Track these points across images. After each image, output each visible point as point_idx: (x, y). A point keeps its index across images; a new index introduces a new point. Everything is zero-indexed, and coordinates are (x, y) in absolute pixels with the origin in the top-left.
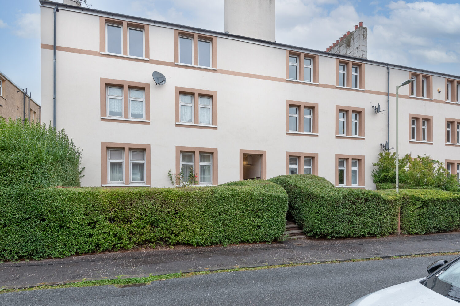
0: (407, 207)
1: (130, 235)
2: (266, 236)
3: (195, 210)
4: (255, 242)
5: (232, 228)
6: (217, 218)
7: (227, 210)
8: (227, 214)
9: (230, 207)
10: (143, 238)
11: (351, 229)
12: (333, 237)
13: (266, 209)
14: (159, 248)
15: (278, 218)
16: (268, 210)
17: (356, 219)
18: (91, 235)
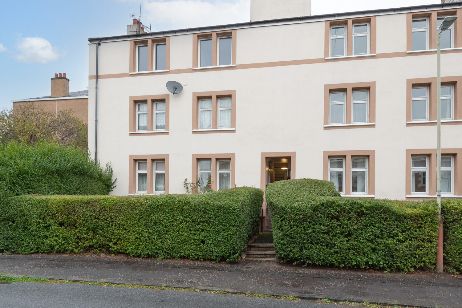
0: (455, 228)
1: (77, 240)
2: (210, 254)
3: (129, 219)
4: (198, 259)
5: (169, 240)
6: (153, 228)
7: (163, 221)
8: (163, 224)
9: (166, 217)
10: (87, 244)
11: (332, 254)
12: (304, 263)
13: (210, 221)
14: (102, 255)
15: (225, 232)
16: (212, 222)
17: (341, 242)
18: (46, 237)
